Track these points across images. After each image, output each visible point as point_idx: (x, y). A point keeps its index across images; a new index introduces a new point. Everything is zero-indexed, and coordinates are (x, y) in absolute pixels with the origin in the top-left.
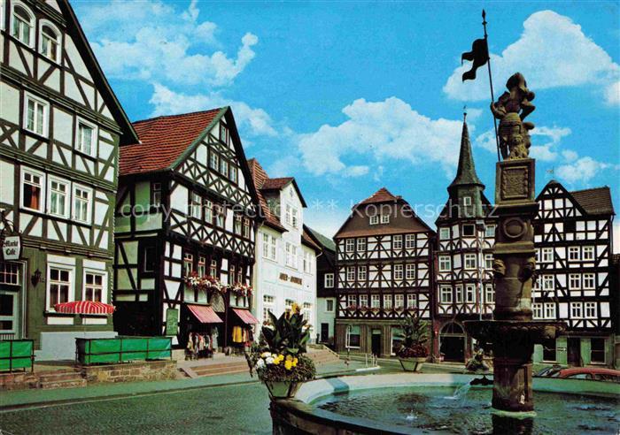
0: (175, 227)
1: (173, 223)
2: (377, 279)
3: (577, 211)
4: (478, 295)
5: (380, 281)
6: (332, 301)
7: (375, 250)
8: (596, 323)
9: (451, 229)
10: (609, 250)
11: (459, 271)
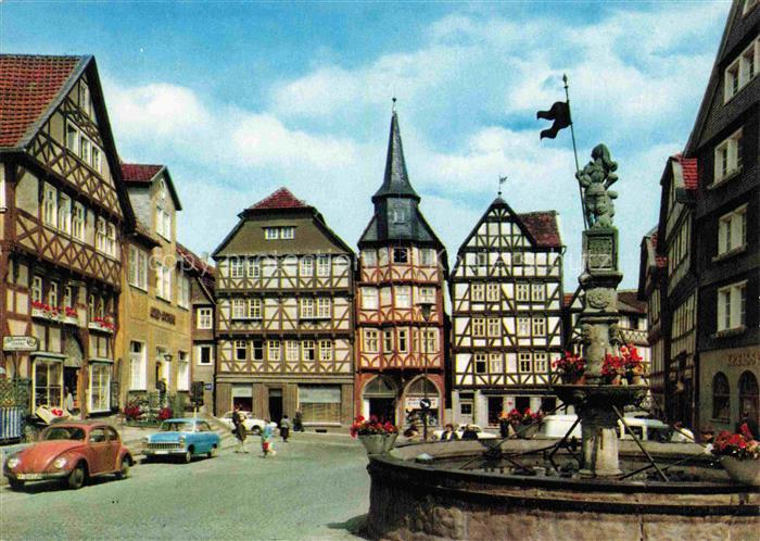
0: (23, 237)
1: (20, 231)
2: (277, 318)
3: (526, 240)
4: (413, 342)
5: (281, 321)
6: (208, 349)
7: (273, 277)
8: (546, 378)
9: (378, 254)
10: (559, 289)
11: (388, 309)
